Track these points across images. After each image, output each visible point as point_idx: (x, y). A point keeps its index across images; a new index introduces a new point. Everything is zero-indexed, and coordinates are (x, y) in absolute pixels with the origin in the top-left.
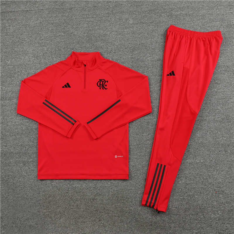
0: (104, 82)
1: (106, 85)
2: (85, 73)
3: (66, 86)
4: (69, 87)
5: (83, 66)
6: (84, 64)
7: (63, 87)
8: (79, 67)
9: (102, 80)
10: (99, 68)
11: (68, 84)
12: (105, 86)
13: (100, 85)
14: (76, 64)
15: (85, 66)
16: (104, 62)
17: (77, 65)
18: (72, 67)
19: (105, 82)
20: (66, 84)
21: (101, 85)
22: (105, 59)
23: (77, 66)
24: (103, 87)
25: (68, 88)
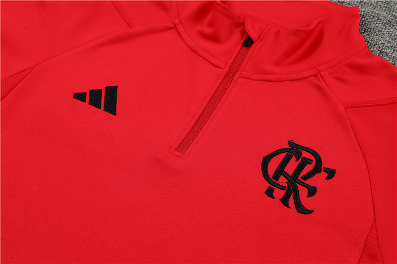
0: (308, 169)
1: (312, 192)
2: (229, 77)
3: (95, 98)
4: (111, 108)
5: (236, 40)
6: (244, 32)
7: (80, 97)
8: (214, 38)
9: (305, 154)
10: (319, 88)
11: (112, 92)
12: (303, 192)
13: (280, 171)
14: (207, 19)
15: (248, 42)
16: (359, 68)
17: (211, 25)
18: (180, 27)
19: (317, 170)
20: (101, 86)
21: (286, 176)
22: (370, 54)
23: (208, 30)
24: (291, 192)
25: (101, 113)
